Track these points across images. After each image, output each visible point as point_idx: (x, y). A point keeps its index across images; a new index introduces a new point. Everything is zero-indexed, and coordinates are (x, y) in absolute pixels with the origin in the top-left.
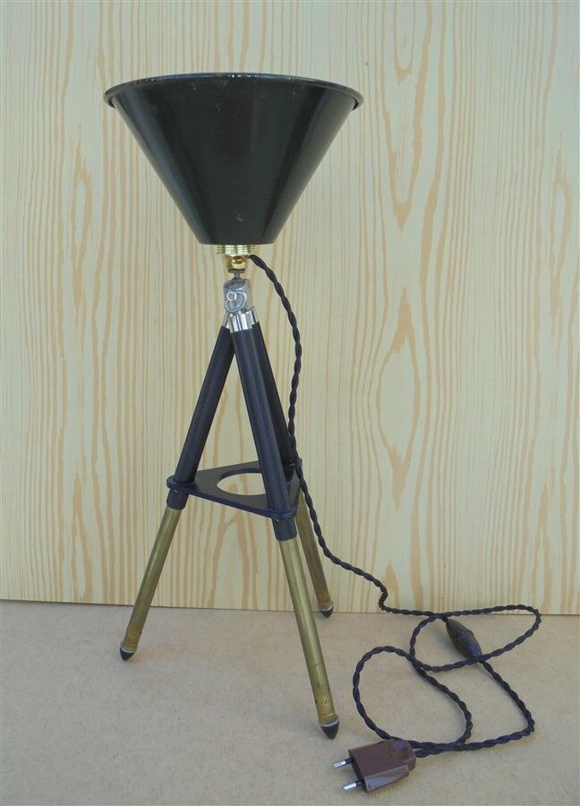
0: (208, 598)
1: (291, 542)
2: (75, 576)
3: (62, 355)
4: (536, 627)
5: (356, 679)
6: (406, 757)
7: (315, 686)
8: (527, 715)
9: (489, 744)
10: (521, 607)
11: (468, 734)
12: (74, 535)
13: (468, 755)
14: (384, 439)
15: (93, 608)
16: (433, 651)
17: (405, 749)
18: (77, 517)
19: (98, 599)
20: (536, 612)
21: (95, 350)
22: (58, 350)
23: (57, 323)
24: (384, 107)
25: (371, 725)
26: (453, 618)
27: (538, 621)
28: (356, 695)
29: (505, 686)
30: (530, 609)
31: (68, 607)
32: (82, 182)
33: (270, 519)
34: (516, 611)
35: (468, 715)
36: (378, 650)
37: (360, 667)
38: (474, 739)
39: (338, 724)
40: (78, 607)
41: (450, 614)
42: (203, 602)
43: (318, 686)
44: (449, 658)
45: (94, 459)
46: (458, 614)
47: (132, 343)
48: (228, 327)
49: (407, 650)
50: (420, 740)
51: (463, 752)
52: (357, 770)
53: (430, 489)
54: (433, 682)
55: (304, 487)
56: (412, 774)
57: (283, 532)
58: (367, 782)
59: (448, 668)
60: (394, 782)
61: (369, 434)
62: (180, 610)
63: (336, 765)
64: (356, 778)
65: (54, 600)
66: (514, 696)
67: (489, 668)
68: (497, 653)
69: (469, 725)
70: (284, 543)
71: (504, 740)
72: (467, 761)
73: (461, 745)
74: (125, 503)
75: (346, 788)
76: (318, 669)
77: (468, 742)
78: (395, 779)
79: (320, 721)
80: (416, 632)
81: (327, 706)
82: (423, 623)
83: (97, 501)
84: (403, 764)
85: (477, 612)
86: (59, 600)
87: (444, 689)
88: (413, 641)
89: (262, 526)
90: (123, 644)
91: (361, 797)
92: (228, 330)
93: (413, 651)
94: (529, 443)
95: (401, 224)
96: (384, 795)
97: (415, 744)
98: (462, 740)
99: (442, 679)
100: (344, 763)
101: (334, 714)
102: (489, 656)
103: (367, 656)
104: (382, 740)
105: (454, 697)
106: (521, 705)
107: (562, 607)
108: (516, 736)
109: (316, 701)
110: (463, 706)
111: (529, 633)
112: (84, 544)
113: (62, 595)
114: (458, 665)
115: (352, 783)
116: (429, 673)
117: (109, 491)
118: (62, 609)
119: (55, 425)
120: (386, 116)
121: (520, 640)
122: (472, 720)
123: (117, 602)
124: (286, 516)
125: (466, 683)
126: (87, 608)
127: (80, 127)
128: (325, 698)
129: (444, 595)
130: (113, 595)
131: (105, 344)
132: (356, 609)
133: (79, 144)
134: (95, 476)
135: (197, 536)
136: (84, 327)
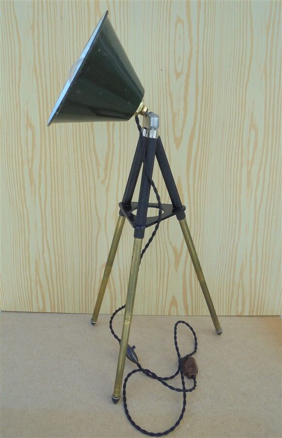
2: (38, 301)
3: (26, 207)
12: (36, 284)
14: (170, 243)
15: (47, 314)
18: (37, 277)
19: (49, 310)
21: (41, 205)
22: (24, 205)
23: (23, 193)
24: (170, 90)
31: (36, 314)
32: (30, 128)
40: (40, 314)
45: (43, 252)
47: (57, 201)
61: (164, 241)
65: (29, 311)
83: (46, 269)
94: (236, 244)
95: (177, 147)
107: (250, 312)
112: (41, 288)
113: (33, 309)
117: (51, 266)
118: (33, 315)
119: (25, 238)
120: (171, 95)
123: (56, 312)
126: (44, 314)
127: (27, 102)
130: (55, 309)
131: (45, 201)
132: (159, 314)
133: (27, 110)
134: (44, 259)
135: (90, 284)
136: (35, 195)
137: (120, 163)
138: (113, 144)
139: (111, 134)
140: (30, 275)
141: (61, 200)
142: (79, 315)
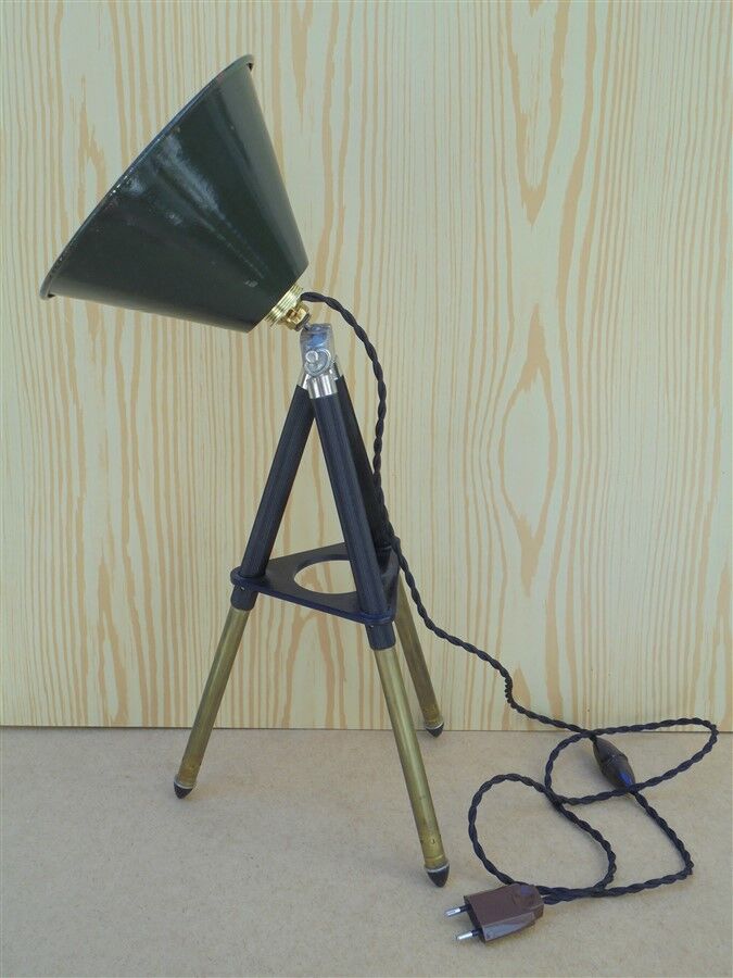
0: (281, 716)
1: (388, 651)
2: (103, 692)
3: (76, 401)
4: (708, 748)
5: (472, 815)
6: (531, 903)
7: (420, 824)
8: (685, 856)
9: (635, 888)
10: (696, 721)
11: (610, 877)
12: (101, 639)
13: (608, 902)
14: (509, 505)
15: (129, 732)
16: (574, 779)
17: (532, 896)
18: (104, 615)
19: (135, 720)
20: (713, 728)
21: (121, 395)
22: (70, 391)
23: (66, 357)
24: (510, 47)
25: (491, 868)
26: (604, 737)
27: (713, 740)
28: (473, 834)
29: (662, 824)
30: (706, 724)
31: (96, 733)
32: (90, 160)
33: (363, 626)
34: (688, 727)
35: (612, 856)
36: (499, 779)
37: (477, 799)
38: (616, 884)
39: (448, 868)
40: (109, 732)
41: (601, 732)
42: (275, 721)
43: (425, 823)
44: (594, 787)
45: (125, 540)
46: (612, 731)
48: (305, 387)
49: (539, 778)
50: (551, 885)
51: (603, 899)
52: (473, 918)
53: (571, 569)
54: (571, 818)
55: (403, 564)
56: (539, 922)
57: (380, 640)
58: (486, 931)
59: (589, 800)
60: (519, 931)
61: (489, 499)
62: (244, 732)
63: (449, 913)
64: (473, 928)
65: (76, 725)
66: (671, 834)
67: (642, 801)
68: (654, 782)
69: (612, 867)
70: (380, 652)
71: (652, 884)
72: (607, 908)
73: (600, 891)
74: (168, 596)
75: (461, 938)
76: (424, 803)
77: (608, 887)
78: (519, 926)
79: (426, 866)
80: (554, 755)
81: (435, 847)
82: (564, 744)
83: (131, 592)
84: (530, 911)
85: (637, 728)
86: (83, 725)
87: (584, 826)
88: (549, 767)
89: (353, 632)
90: (178, 778)
91: (478, 948)
92: (306, 392)
93: (548, 780)
94: (705, 508)
95: (531, 219)
96: (507, 945)
97: (543, 890)
98: (602, 884)
99: (582, 813)
100: (459, 910)
101: (444, 857)
102: (642, 786)
103: (486, 786)
104: (503, 884)
105: (597, 835)
106: (679, 845)
108: (669, 879)
109: (422, 842)
110: (606, 845)
111: (698, 757)
112: (115, 650)
113: (86, 717)
114: (603, 797)
115: (467, 932)
116: (566, 807)
117: (147, 580)
118: (87, 737)
119: (70, 495)
120: (513, 60)
121: (685, 766)
122: (616, 862)
123: (161, 724)
124: (382, 621)
125: (615, 819)
126: (122, 732)
127: (83, 80)
128: (432, 838)
129: (591, 707)
130: (155, 714)
131: (135, 384)
132: (475, 726)
133: (84, 104)
134: (127, 560)
135: (265, 635)
136: (104, 363)
137: (360, 263)
138: (342, 210)
139: (336, 178)
140: (81, 611)
141: (183, 376)
142: (230, 733)
